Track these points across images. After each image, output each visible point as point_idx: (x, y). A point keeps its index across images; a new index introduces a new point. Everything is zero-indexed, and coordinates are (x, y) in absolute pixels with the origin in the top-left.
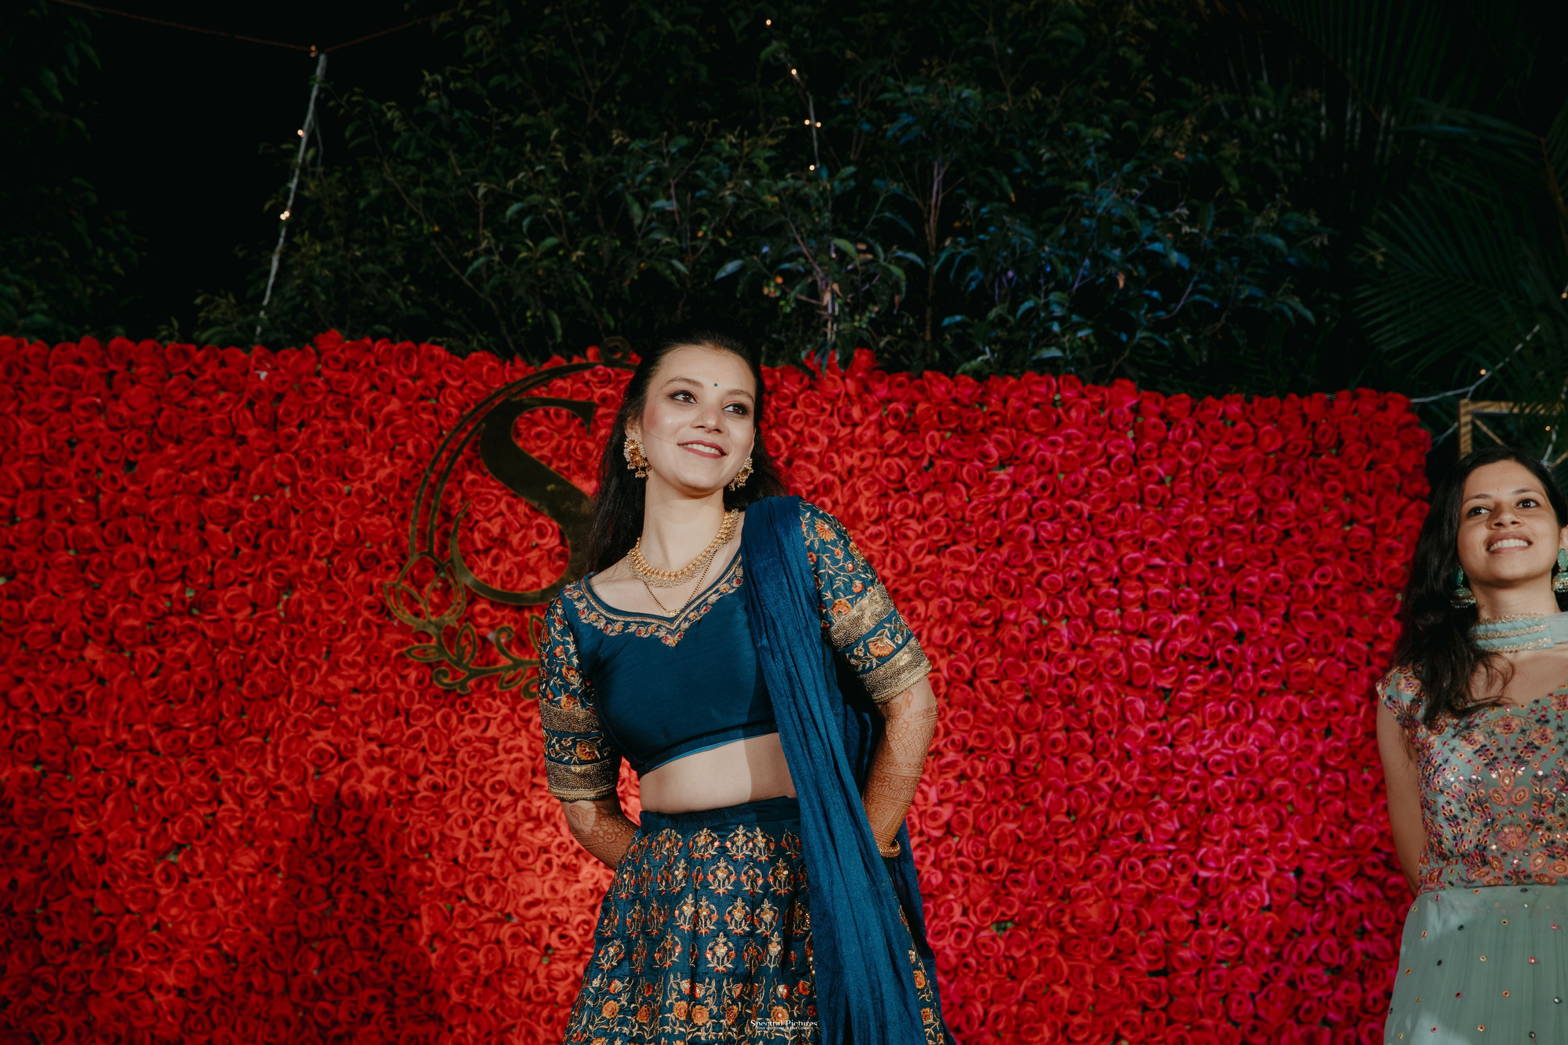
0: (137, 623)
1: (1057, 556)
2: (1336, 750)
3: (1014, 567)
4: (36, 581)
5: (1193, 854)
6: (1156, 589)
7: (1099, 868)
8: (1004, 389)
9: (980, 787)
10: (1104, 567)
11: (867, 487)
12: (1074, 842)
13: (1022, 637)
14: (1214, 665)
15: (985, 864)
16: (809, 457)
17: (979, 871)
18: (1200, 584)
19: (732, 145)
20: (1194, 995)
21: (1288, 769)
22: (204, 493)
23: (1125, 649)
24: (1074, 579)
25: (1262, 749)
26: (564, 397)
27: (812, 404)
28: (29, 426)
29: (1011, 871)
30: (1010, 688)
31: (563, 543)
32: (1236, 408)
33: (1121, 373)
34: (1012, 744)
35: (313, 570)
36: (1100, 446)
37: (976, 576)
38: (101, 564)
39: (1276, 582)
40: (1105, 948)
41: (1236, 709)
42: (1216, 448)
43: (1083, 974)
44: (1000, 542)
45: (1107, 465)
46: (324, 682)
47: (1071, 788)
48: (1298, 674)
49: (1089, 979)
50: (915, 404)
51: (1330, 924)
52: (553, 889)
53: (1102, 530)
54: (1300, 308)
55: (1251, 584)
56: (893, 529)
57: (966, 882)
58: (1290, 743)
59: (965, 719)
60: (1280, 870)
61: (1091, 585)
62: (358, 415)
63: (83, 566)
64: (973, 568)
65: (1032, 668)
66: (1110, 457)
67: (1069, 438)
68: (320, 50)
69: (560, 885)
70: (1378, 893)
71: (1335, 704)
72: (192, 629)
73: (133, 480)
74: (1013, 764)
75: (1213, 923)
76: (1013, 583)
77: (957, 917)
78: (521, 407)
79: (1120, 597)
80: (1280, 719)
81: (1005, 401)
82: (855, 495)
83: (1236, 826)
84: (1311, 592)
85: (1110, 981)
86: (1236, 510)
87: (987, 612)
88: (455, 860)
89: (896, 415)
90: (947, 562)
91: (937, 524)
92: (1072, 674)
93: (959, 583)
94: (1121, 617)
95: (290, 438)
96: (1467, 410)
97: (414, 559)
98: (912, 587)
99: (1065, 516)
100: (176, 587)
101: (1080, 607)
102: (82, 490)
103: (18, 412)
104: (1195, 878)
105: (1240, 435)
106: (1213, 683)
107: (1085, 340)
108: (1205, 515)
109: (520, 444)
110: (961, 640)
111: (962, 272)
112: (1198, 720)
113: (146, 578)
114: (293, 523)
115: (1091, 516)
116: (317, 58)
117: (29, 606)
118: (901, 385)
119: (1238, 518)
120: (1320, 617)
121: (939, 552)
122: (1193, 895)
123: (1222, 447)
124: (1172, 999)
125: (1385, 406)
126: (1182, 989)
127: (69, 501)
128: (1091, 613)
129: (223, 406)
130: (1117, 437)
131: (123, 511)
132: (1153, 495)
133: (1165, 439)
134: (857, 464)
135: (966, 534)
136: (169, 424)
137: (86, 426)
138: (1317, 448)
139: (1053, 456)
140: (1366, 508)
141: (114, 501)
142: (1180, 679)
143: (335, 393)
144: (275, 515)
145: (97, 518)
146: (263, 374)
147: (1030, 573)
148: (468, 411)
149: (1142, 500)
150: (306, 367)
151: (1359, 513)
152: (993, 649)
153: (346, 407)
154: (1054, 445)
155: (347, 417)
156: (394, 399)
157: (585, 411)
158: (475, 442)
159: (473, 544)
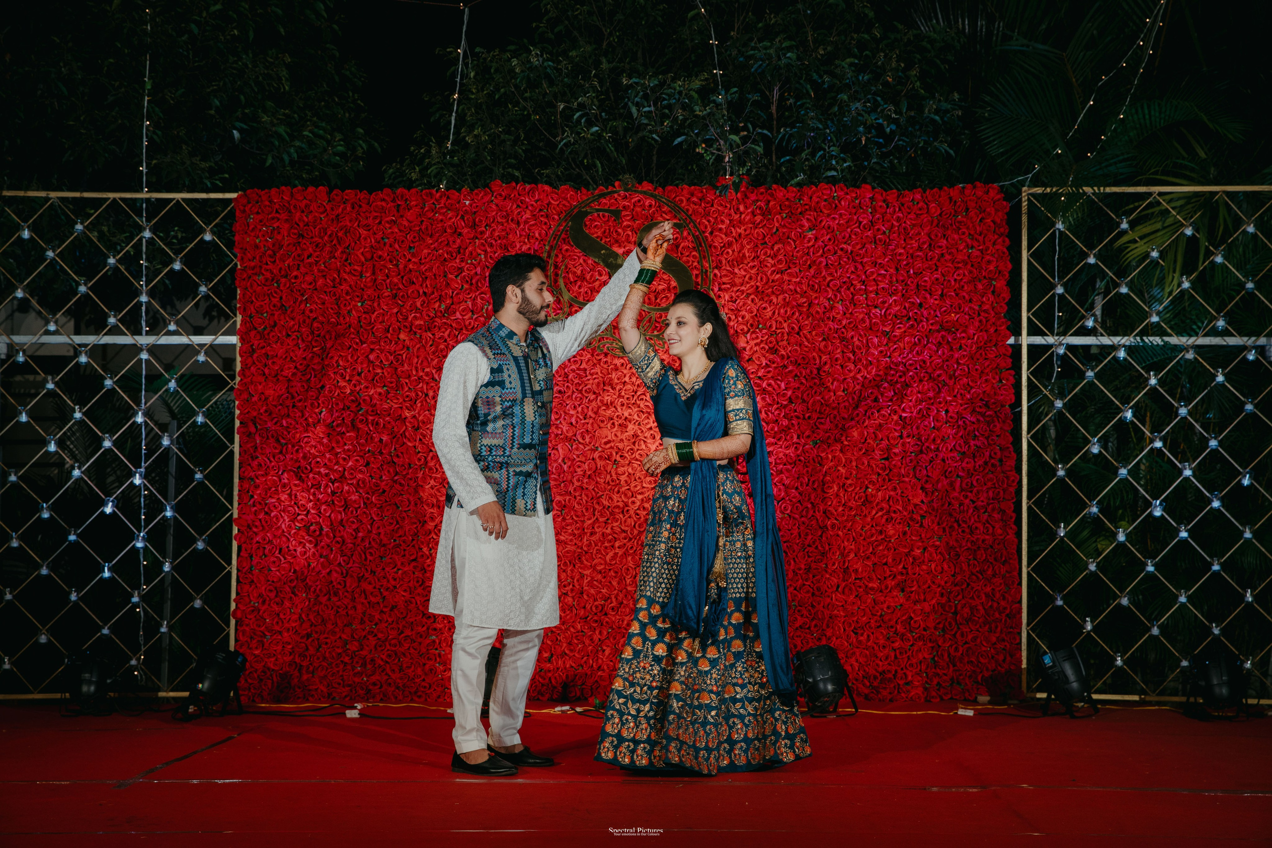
0: (422, 323)
1: (836, 272)
2: (964, 356)
3: (816, 278)
4: (376, 304)
5: (900, 406)
6: (882, 285)
7: (858, 415)
8: (810, 192)
9: (804, 381)
10: (858, 276)
11: (748, 244)
13: (821, 311)
14: (909, 319)
15: (807, 415)
16: (721, 229)
17: (804, 419)
18: (903, 281)
19: (680, 86)
20: (900, 468)
21: (943, 366)
22: (445, 260)
23: (868, 314)
24: (844, 283)
25: (931, 357)
26: (606, 208)
27: (722, 205)
28: (365, 233)
29: (818, 418)
30: (816, 335)
32: (918, 196)
33: (864, 181)
34: (818, 361)
36: (855, 218)
37: (800, 283)
38: (403, 296)
39: (937, 279)
40: (860, 450)
41: (919, 340)
42: (909, 216)
43: (851, 462)
44: (810, 266)
45: (859, 227)
47: (845, 379)
48: (947, 322)
49: (854, 464)
50: (769, 202)
51: (960, 434)
52: (616, 435)
53: (857, 258)
54: (948, 149)
55: (925, 281)
56: (761, 262)
57: (799, 424)
58: (943, 353)
59: (796, 351)
60: (938, 411)
61: (852, 284)
62: (512, 220)
63: (394, 296)
64: (798, 280)
65: (826, 325)
66: (861, 223)
67: (841, 215)
69: (619, 434)
70: (981, 419)
71: (963, 335)
72: (445, 323)
73: (413, 255)
74: (819, 369)
75: (908, 436)
76: (816, 286)
77: (795, 440)
78: (587, 213)
80: (939, 342)
81: (811, 198)
82: (742, 247)
83: (919, 392)
84: (953, 283)
85: (863, 464)
86: (919, 246)
87: (805, 300)
88: (571, 424)
89: (760, 208)
90: (786, 277)
91: (781, 260)
92: (844, 327)
93: (791, 287)
94: (866, 298)
95: (482, 233)
96: (1026, 193)
98: (770, 290)
99: (839, 253)
100: (438, 304)
101: (847, 296)
102: (391, 261)
103: (358, 226)
104: (901, 417)
105: (920, 209)
106: (909, 328)
107: (848, 167)
108: (904, 248)
109: (587, 231)
110: (793, 314)
111: (789, 141)
112: (902, 345)
113: (423, 301)
115: (852, 252)
116: (464, 10)
117: (374, 316)
118: (762, 193)
119: (920, 248)
120: (957, 295)
121: (782, 273)
122: (899, 424)
123: (912, 216)
124: (890, 470)
125: (988, 191)
126: (895, 465)
127: (386, 267)
128: (853, 298)
129: (451, 218)
130: (863, 213)
131: (410, 270)
132: (880, 240)
133: (886, 212)
134: (743, 232)
135: (794, 264)
136: (427, 229)
137: (389, 231)
138: (956, 213)
139: (834, 224)
140: (978, 241)
141: (405, 267)
142: (894, 327)
143: (501, 210)
144: (479, 270)
145: (399, 274)
146: (467, 203)
147: (824, 280)
148: (562, 216)
149: (875, 242)
150: (487, 199)
151: (975, 244)
152: (808, 317)
153: (506, 217)
154: (834, 219)
155: (507, 221)
156: (528, 211)
157: (616, 214)
158: (567, 231)
159: (569, 279)
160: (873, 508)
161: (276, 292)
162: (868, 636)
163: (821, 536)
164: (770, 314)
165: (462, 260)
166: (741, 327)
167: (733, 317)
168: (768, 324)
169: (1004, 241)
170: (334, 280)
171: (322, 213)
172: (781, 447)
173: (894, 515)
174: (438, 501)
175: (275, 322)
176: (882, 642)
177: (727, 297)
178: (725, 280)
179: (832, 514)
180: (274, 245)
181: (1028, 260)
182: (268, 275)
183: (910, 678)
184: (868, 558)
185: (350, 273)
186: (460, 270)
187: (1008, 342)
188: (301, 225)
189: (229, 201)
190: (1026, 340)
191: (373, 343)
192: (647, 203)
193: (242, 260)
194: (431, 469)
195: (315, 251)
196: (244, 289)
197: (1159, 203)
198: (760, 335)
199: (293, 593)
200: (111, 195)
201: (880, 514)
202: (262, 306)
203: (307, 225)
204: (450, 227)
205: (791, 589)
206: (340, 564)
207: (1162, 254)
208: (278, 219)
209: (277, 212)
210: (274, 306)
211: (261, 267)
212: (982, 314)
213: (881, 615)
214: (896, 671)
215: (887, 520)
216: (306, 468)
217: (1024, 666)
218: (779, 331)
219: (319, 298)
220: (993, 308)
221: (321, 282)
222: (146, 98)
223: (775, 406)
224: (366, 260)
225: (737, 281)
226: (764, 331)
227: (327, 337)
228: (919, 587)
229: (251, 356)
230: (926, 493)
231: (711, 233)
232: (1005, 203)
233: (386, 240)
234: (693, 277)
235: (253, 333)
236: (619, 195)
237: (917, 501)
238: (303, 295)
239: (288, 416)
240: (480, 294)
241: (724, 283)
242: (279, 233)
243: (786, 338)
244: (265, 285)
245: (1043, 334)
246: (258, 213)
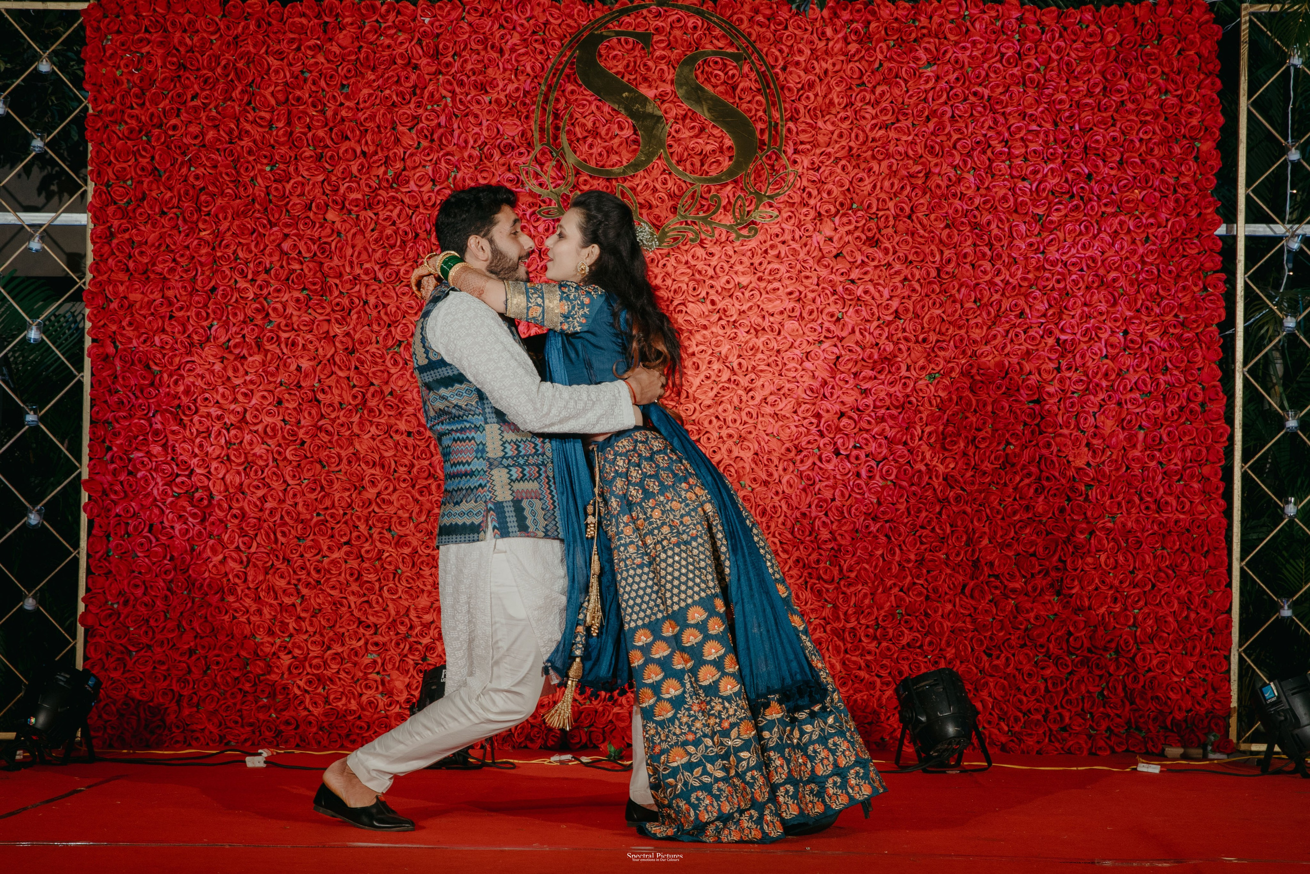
0: (360, 196)
1: (967, 127)
2: (1152, 251)
3: (937, 136)
4: (291, 169)
5: (1057, 324)
6: (1033, 147)
7: (995, 337)
8: (929, 10)
9: (917, 287)
10: (999, 133)
11: (837, 84)
12: (979, 320)
13: (943, 185)
14: (1072, 196)
15: (921, 337)
16: (797, 63)
17: (917, 342)
18: (1064, 141)
20: (1056, 415)
21: (1120, 265)
22: (394, 105)
23: (1013, 189)
24: (978, 143)
25: (1103, 253)
26: (630, 29)
27: (799, 27)
28: (276, 63)
29: (937, 341)
30: (936, 220)
31: (635, 133)
32: (1088, 16)
34: (938, 258)
35: (470, 156)
36: (995, 47)
37: (914, 143)
38: (332, 157)
39: (1114, 139)
40: (999, 388)
41: (1086, 227)
42: (1074, 46)
43: (985, 405)
44: (928, 119)
45: (1000, 61)
47: (978, 284)
48: (1128, 202)
49: (990, 408)
50: (869, 23)
51: (1145, 366)
53: (998, 107)
55: (1097, 142)
56: (856, 112)
57: (909, 349)
58: (1122, 248)
59: (907, 242)
60: (1113, 332)
61: (990, 146)
62: (493, 47)
63: (319, 157)
64: (910, 138)
65: (951, 205)
66: (1003, 54)
67: (974, 43)
70: (1176, 344)
71: (1151, 220)
72: (393, 198)
73: (347, 97)
74: (939, 270)
75: (1069, 369)
76: (937, 147)
77: (903, 372)
78: (602, 38)
79: (1009, 153)
80: (1116, 231)
81: (931, 18)
82: (830, 90)
83: (1085, 304)
84: (1138, 144)
85: (1003, 408)
86: (1088, 90)
87: (920, 167)
89: (856, 32)
90: (893, 134)
91: (885, 109)
92: (977, 208)
93: (901, 149)
94: (1010, 167)
95: (448, 65)
96: (1246, 11)
97: (538, 147)
98: (870, 153)
99: (972, 99)
100: (383, 169)
101: (982, 163)
102: (314, 106)
103: (267, 52)
104: (1058, 340)
105: (1091, 36)
106: (1072, 210)
108: (1066, 93)
109: (602, 64)
110: (903, 188)
112: (1061, 235)
113: (362, 165)
114: (455, 126)
115: (990, 97)
117: (288, 186)
118: (859, 11)
119: (1090, 94)
120: (1143, 161)
121: (886, 127)
122: (1056, 351)
123: (1079, 45)
124: (1042, 418)
125: (1192, 9)
126: (1049, 411)
127: (307, 114)
128: (990, 167)
129: (402, 43)
130: (1007, 40)
131: (343, 120)
132: (1032, 80)
133: (1040, 40)
134: (830, 68)
135: (905, 114)
136: (367, 58)
137: (312, 61)
138: (1144, 41)
139: (964, 57)
140: (1175, 83)
141: (336, 113)
142: (1049, 208)
143: (476, 32)
144: (443, 120)
145: (326, 125)
146: (427, 20)
147: (949, 139)
148: (566, 41)
149: (1024, 84)
150: (454, 15)
151: (1171, 87)
152: (924, 193)
153: (484, 42)
154: (964, 48)
155: (485, 49)
156: (516, 34)
157: (645, 39)
158: (572, 63)
159: (575, 134)
160: (1016, 473)
161: (145, 149)
162: (1007, 659)
163: (940, 513)
164: (869, 187)
165: (419, 105)
166: (826, 207)
167: (814, 193)
168: (866, 204)
169: (1213, 84)
170: (230, 132)
171: (213, 33)
172: (883, 383)
173: (1046, 483)
174: (382, 457)
175: (144, 193)
176: (1027, 668)
177: (806, 163)
178: (803, 137)
179: (956, 481)
180: (142, 80)
181: (1249, 111)
182: (134, 123)
183: (1067, 720)
184: (1009, 546)
185: (254, 122)
186: (416, 119)
187: (1217, 233)
188: (182, 50)
189: (75, 14)
190: (1243, 229)
191: (286, 225)
192: (690, 25)
193: (95, 101)
194: (371, 411)
195: (203, 90)
196: (98, 145)
198: (853, 220)
199: (169, 589)
201: (1027, 481)
202: (124, 169)
203: (191, 50)
204: (402, 56)
205: (895, 590)
206: (238, 548)
208: (149, 43)
209: (147, 31)
210: (143, 169)
211: (123, 112)
212: (1180, 190)
213: (1026, 629)
214: (1047, 711)
215: (1036, 490)
216: (189, 408)
217: (1234, 704)
218: (881, 213)
219: (208, 159)
220: (1196, 182)
221: (211, 134)
223: (875, 324)
224: (277, 103)
225: (821, 139)
226: (860, 213)
227: (221, 216)
228: (1082, 588)
229: (109, 243)
230: (1094, 452)
231: (784, 69)
232: (1215, 26)
233: (307, 75)
234: (758, 134)
235: (111, 209)
236: (650, 11)
237: (1080, 463)
238: (184, 154)
239: (163, 331)
240: (444, 155)
241: (802, 143)
242: (150, 62)
243: (891, 223)
244: (129, 139)
245: (1268, 221)
246: (118, 32)
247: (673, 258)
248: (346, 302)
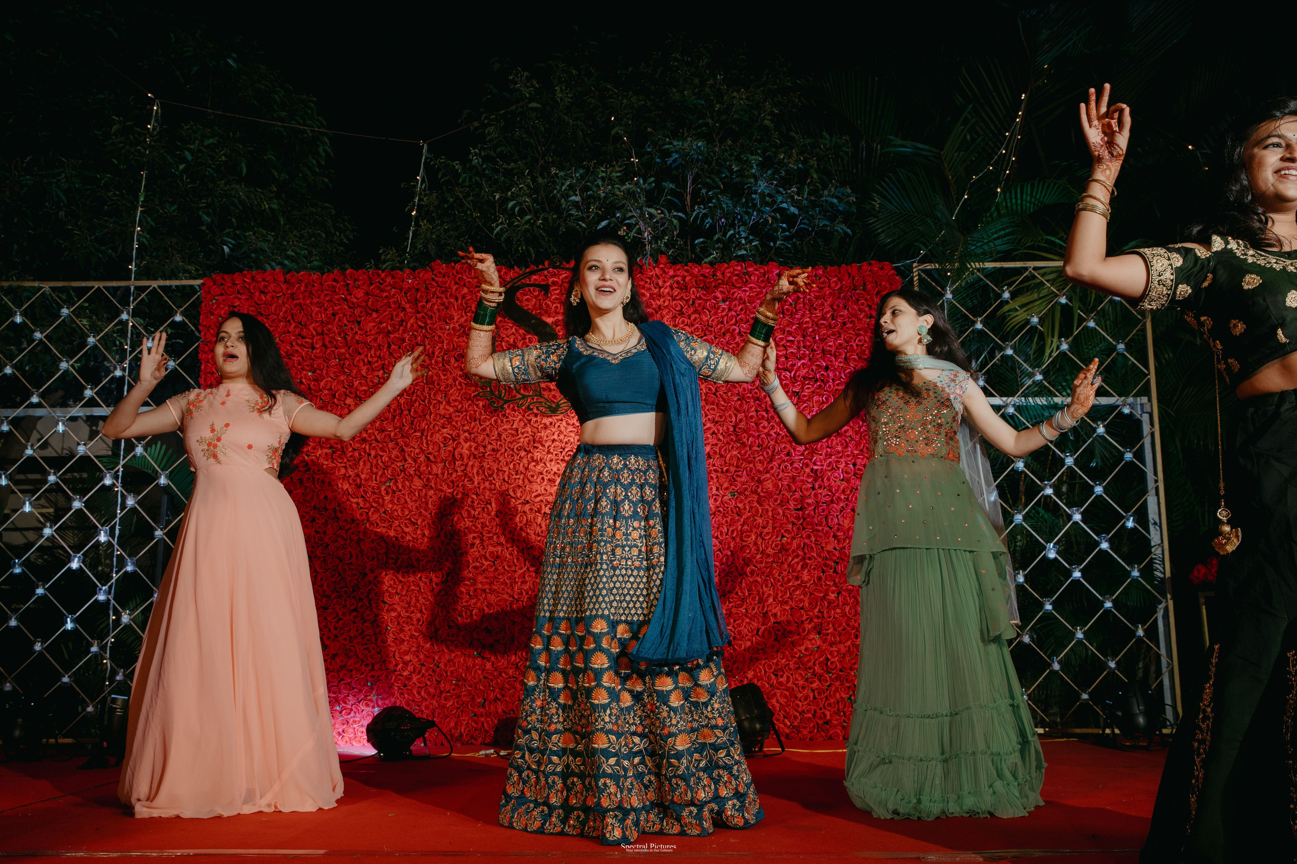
4: (324, 372)
5: (811, 460)
6: (791, 350)
7: (772, 468)
8: (722, 268)
9: (721, 437)
12: (761, 458)
14: (816, 381)
15: (725, 469)
17: (722, 472)
18: (809, 347)
19: (602, 171)
20: (813, 517)
22: (389, 332)
26: (536, 282)
28: (317, 309)
29: (736, 471)
32: (820, 272)
33: (771, 259)
34: (734, 419)
38: (349, 364)
39: (840, 344)
40: (776, 500)
43: (767, 511)
44: (724, 334)
46: (444, 409)
47: (759, 436)
49: (770, 514)
50: (685, 277)
52: (545, 490)
54: (845, 228)
55: (830, 346)
57: (717, 477)
59: (714, 409)
60: (847, 464)
62: (451, 295)
63: (342, 365)
67: (751, 288)
68: (424, 142)
69: (548, 488)
73: (360, 329)
74: (734, 427)
75: (820, 487)
78: (519, 288)
81: (723, 274)
83: (828, 447)
85: (779, 514)
86: (823, 315)
88: (504, 480)
89: (678, 282)
95: (423, 307)
96: (916, 268)
100: (381, 372)
102: (339, 334)
103: (311, 303)
104: (812, 469)
105: (822, 283)
106: (817, 388)
107: (755, 246)
108: (810, 317)
109: (519, 304)
111: (703, 220)
112: (811, 404)
113: (368, 369)
114: (427, 343)
116: (423, 146)
117: (321, 384)
118: (679, 269)
119: (824, 318)
122: (811, 476)
124: (804, 520)
125: (882, 267)
126: (808, 515)
127: (335, 339)
129: (394, 295)
131: (357, 342)
132: (788, 310)
136: (373, 304)
137: (339, 307)
138: (855, 287)
141: (353, 338)
143: (440, 287)
145: (346, 345)
146: (410, 281)
150: (428, 276)
153: (445, 292)
154: (745, 291)
157: (545, 288)
159: (502, 347)
160: (789, 555)
162: (788, 678)
165: (404, 332)
171: (279, 292)
173: (808, 561)
176: (801, 683)
179: (751, 561)
183: (828, 717)
184: (786, 603)
185: (302, 345)
186: (402, 340)
188: (259, 303)
193: (205, 336)
196: (206, 362)
197: (1034, 277)
200: (96, 285)
201: (796, 560)
203: (265, 303)
204: (394, 302)
207: (1042, 321)
208: (240, 301)
209: (239, 293)
213: (800, 657)
214: (815, 711)
215: (802, 566)
222: (140, 209)
224: (317, 333)
228: (835, 629)
230: (838, 541)
232: (898, 278)
233: (335, 315)
236: (549, 272)
237: (830, 548)
246: (221, 294)
247: (564, 423)
248: (356, 454)
